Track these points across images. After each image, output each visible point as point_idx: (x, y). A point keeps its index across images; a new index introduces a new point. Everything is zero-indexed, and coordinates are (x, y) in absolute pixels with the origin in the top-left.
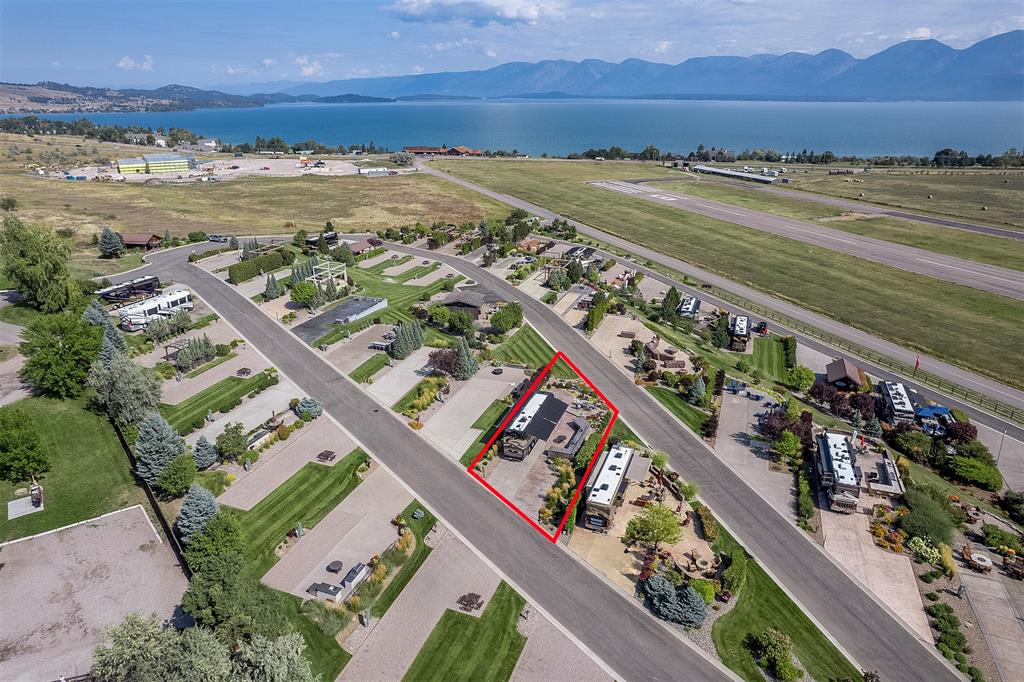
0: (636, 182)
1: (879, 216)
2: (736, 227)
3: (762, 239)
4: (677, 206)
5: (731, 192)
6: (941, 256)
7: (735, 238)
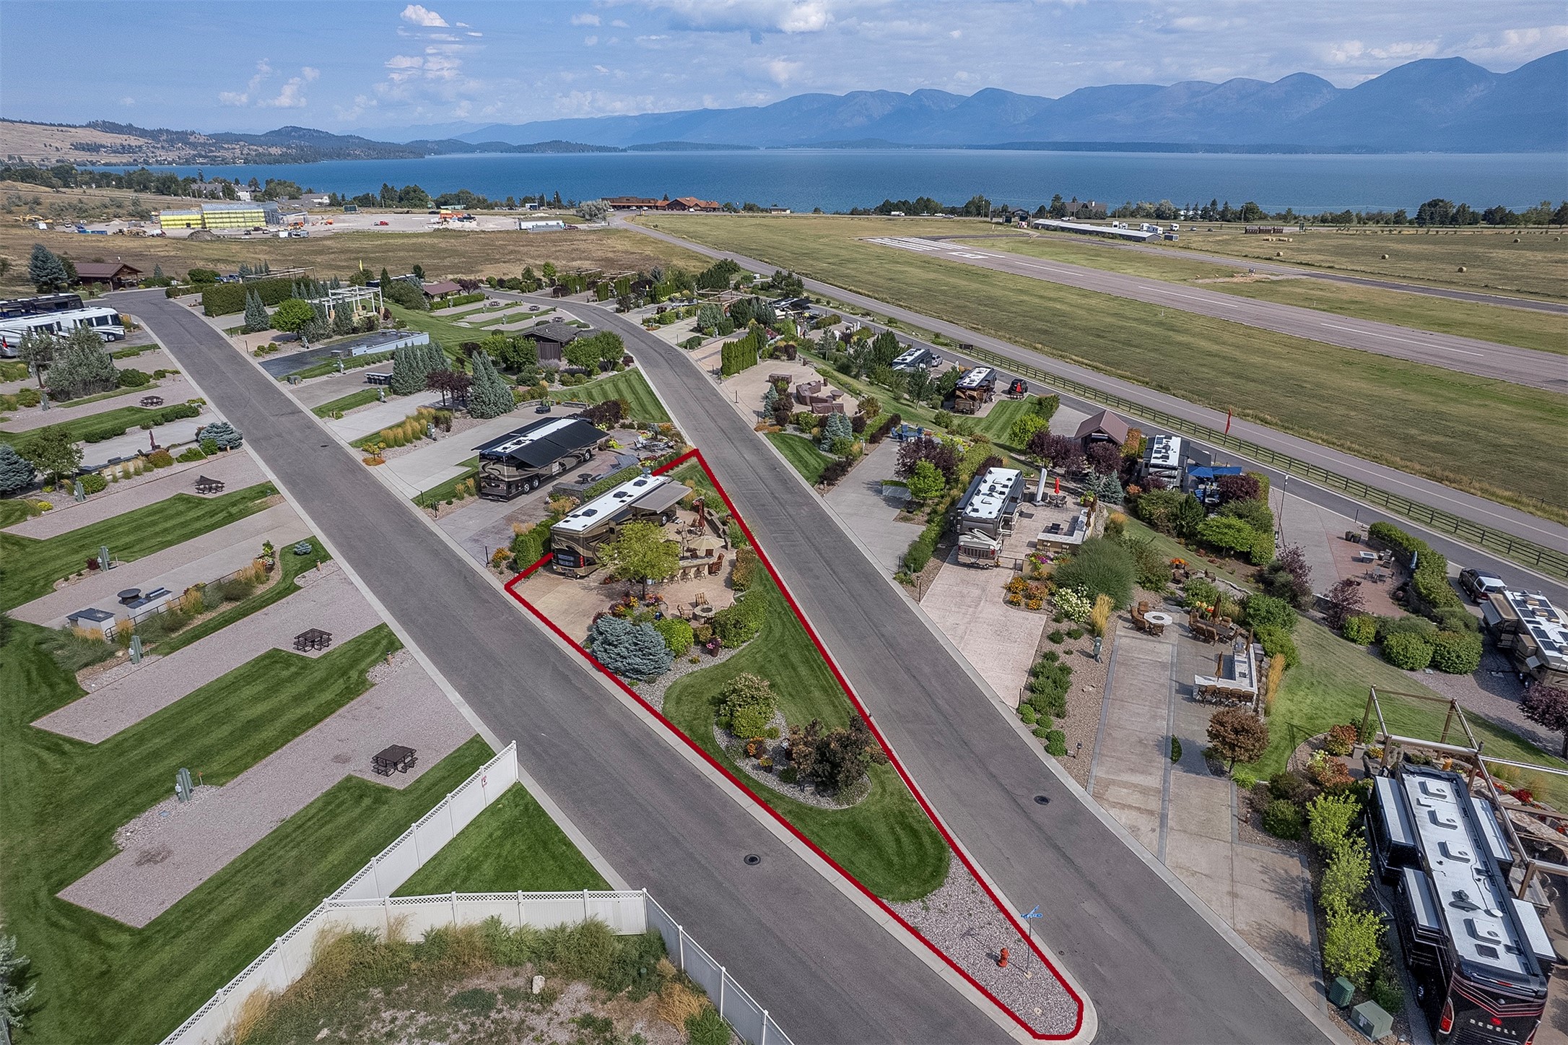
0: (935, 239)
1: (1293, 277)
2: (1060, 288)
3: (1093, 302)
4: (987, 265)
5: (1079, 250)
6: (1363, 322)
7: (1054, 300)
